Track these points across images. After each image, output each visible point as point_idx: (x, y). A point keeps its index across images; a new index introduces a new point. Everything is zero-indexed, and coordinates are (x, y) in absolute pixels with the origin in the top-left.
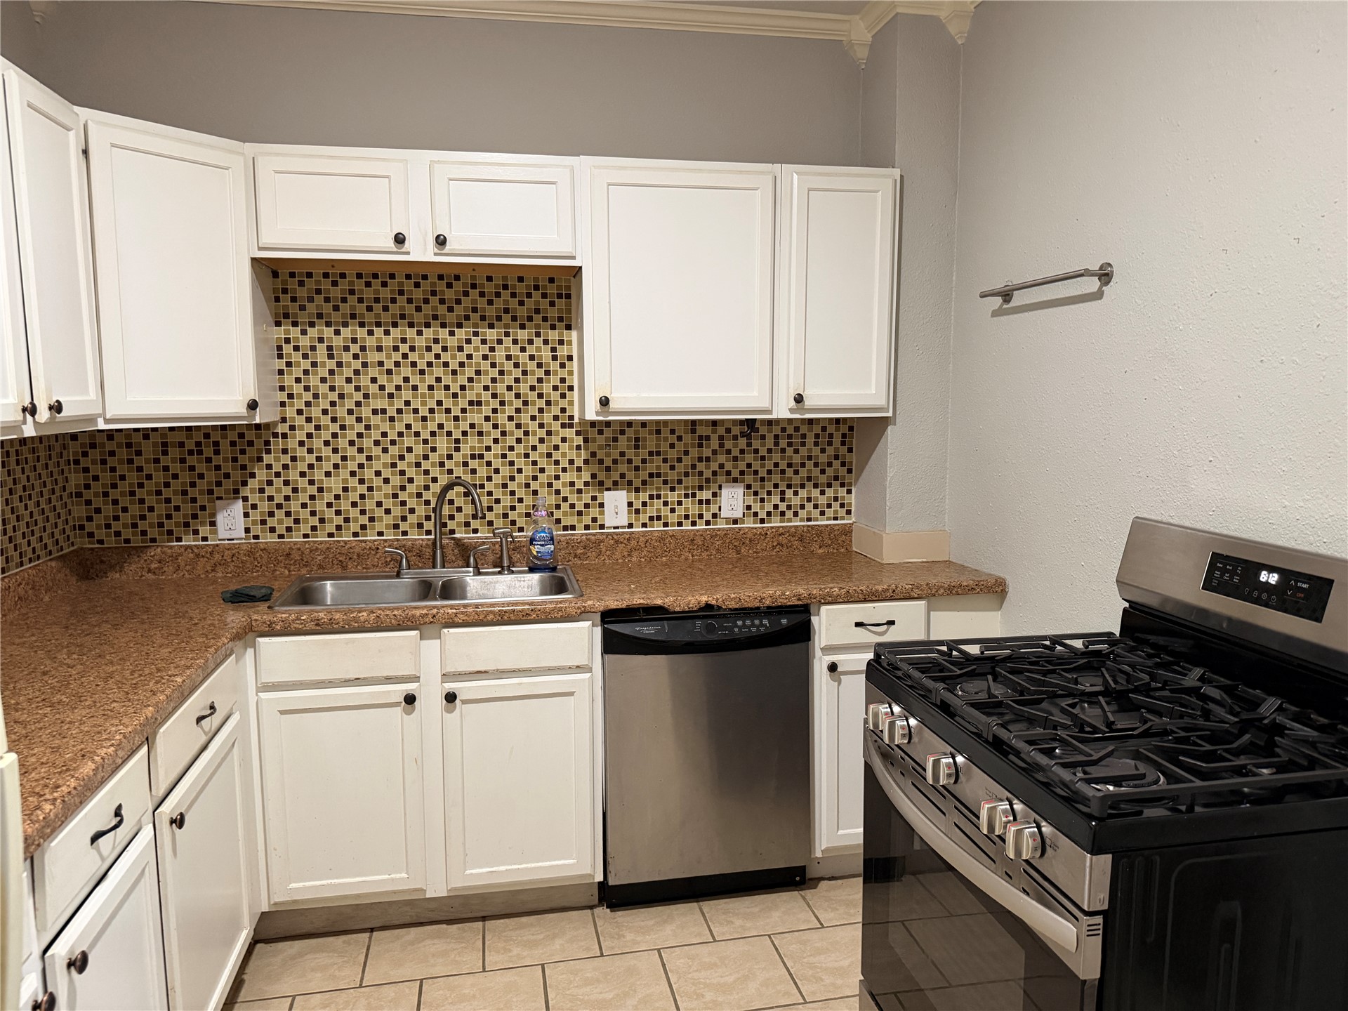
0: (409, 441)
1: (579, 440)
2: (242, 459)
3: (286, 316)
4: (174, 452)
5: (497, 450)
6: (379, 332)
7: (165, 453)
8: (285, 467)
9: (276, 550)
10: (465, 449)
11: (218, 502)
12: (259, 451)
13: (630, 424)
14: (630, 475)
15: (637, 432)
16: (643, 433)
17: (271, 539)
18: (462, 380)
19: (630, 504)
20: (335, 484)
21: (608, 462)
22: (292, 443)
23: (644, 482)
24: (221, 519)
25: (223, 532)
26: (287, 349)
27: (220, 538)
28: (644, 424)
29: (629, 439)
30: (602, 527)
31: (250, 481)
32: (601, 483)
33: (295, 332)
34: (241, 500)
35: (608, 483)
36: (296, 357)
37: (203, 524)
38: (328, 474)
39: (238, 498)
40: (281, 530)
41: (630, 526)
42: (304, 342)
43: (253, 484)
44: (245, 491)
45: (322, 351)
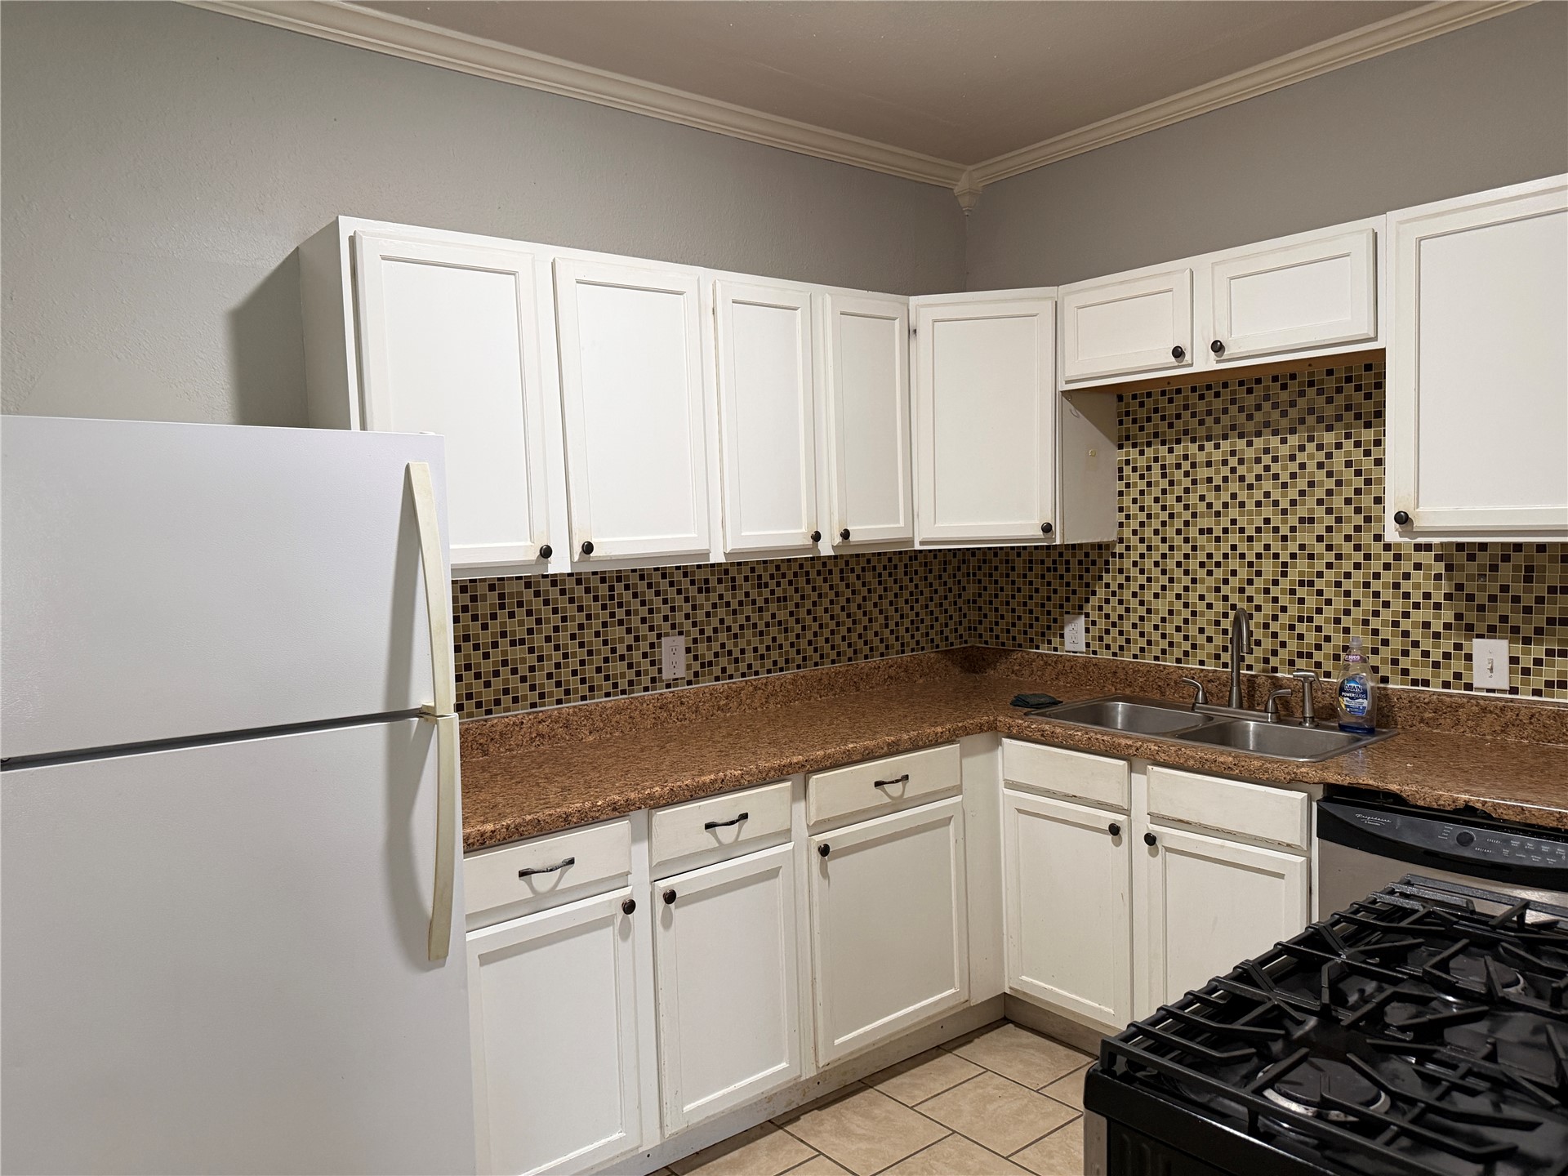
0: (1234, 563)
1: (1440, 568)
2: (1087, 578)
3: (1128, 438)
4: (1037, 569)
5: (1330, 575)
6: (1209, 446)
7: (1031, 569)
8: (1121, 586)
9: (1105, 667)
10: (1294, 575)
11: (1066, 616)
12: (1100, 570)
13: (1518, 547)
14: (1516, 619)
15: (1528, 558)
16: (1539, 560)
17: (1105, 655)
18: (1293, 493)
19: (1514, 660)
20: (1161, 606)
21: (1482, 598)
22: (1127, 563)
23: (1539, 631)
24: (1067, 631)
25: (1068, 646)
26: (1127, 470)
27: (1067, 649)
28: (1541, 547)
29: (1516, 568)
30: (1469, 687)
31: (1092, 598)
32: (1470, 628)
33: (1134, 453)
34: (1083, 616)
35: (1481, 628)
36: (1134, 478)
37: (1055, 635)
38: (1156, 596)
39: (1081, 614)
40: (1115, 648)
41: (1514, 690)
42: (1142, 462)
43: (1094, 601)
44: (1088, 608)
45: (1156, 470)
